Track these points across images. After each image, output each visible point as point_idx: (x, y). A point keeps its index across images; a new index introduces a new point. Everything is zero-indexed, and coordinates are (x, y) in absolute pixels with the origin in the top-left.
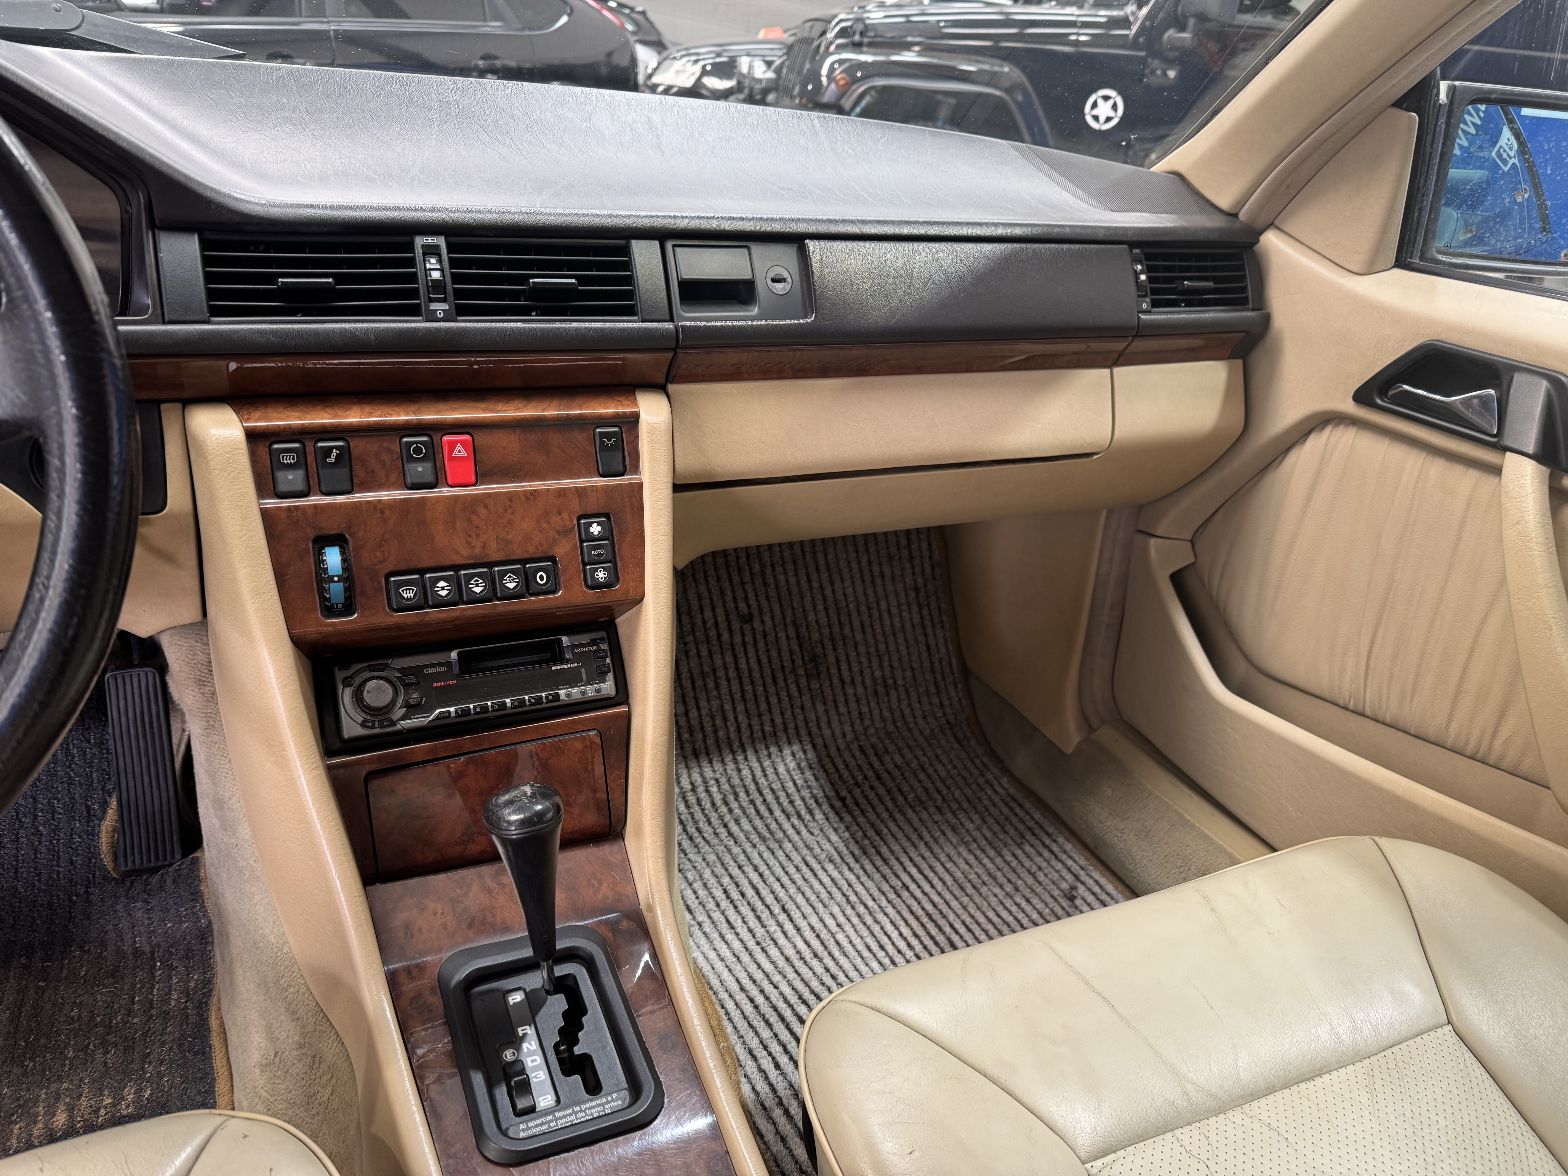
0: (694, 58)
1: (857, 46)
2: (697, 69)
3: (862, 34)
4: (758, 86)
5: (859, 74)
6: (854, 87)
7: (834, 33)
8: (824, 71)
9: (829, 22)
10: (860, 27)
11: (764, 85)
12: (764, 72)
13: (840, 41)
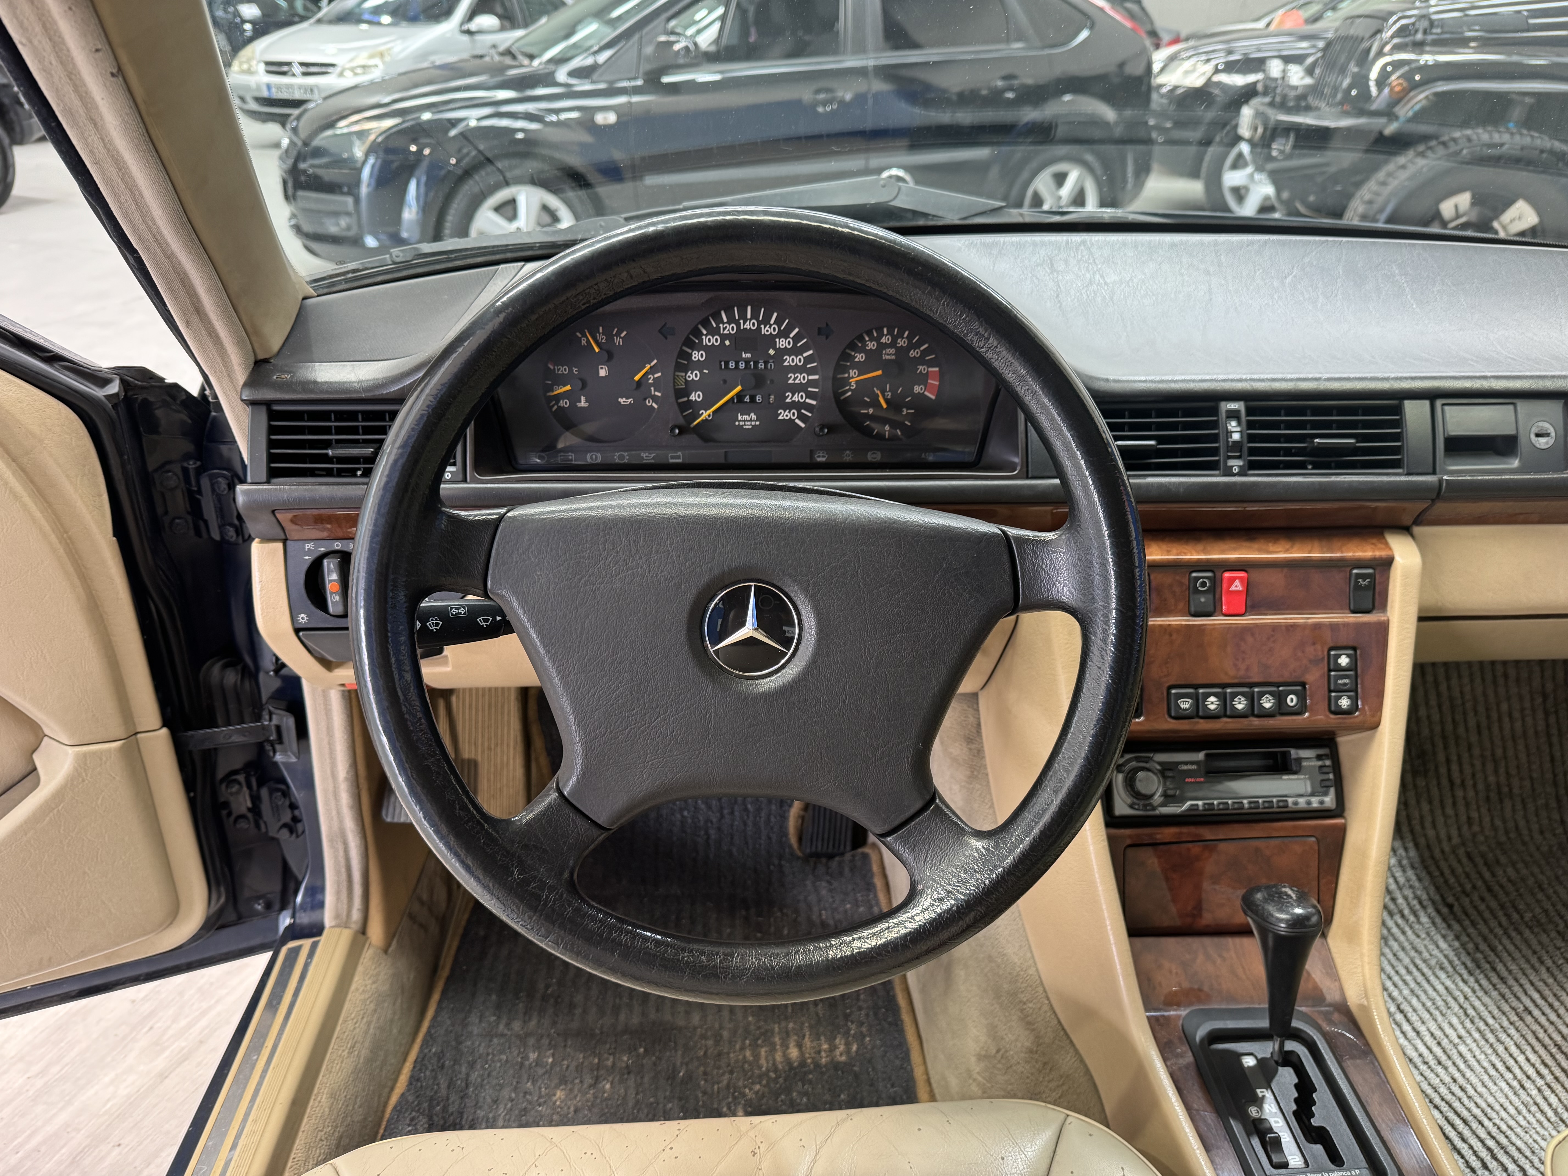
0: (1204, 57)
1: (1418, 47)
2: (1209, 68)
3: (1425, 32)
4: (1292, 94)
5: (1417, 77)
6: (1412, 94)
7: (1390, 33)
8: (1374, 74)
9: (1386, 20)
10: (1424, 24)
11: (1299, 91)
12: (1302, 78)
13: (1396, 41)
